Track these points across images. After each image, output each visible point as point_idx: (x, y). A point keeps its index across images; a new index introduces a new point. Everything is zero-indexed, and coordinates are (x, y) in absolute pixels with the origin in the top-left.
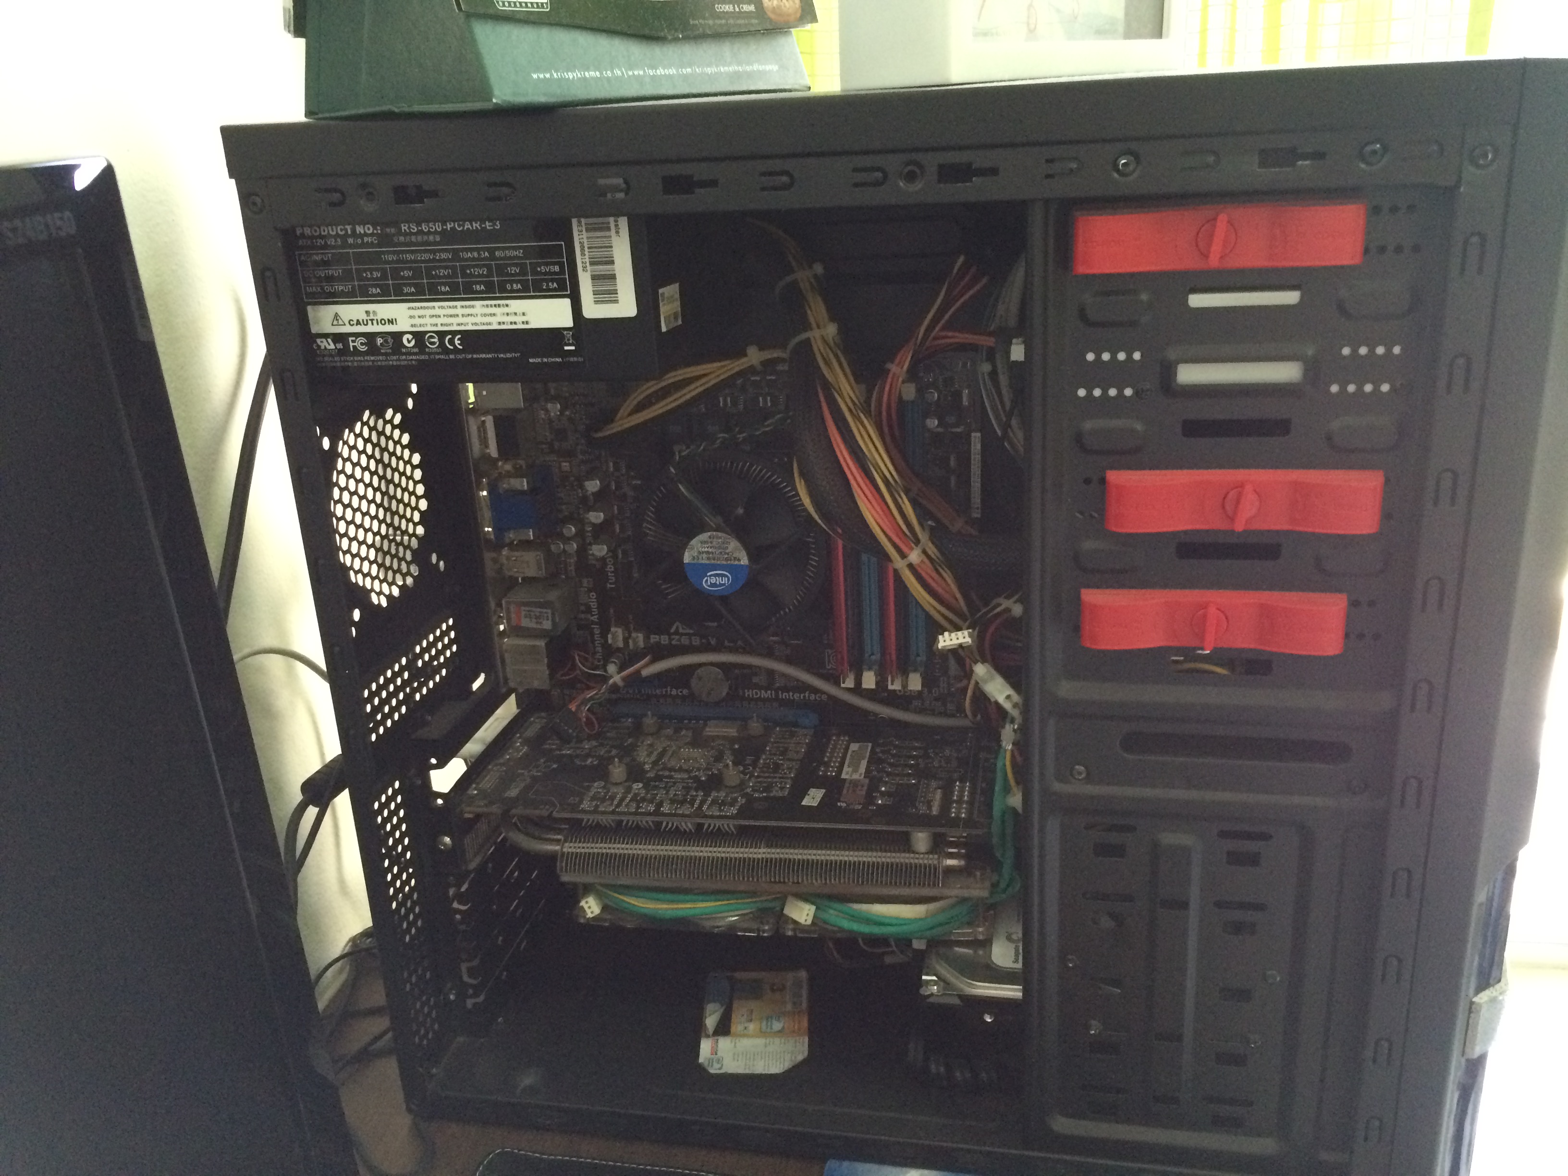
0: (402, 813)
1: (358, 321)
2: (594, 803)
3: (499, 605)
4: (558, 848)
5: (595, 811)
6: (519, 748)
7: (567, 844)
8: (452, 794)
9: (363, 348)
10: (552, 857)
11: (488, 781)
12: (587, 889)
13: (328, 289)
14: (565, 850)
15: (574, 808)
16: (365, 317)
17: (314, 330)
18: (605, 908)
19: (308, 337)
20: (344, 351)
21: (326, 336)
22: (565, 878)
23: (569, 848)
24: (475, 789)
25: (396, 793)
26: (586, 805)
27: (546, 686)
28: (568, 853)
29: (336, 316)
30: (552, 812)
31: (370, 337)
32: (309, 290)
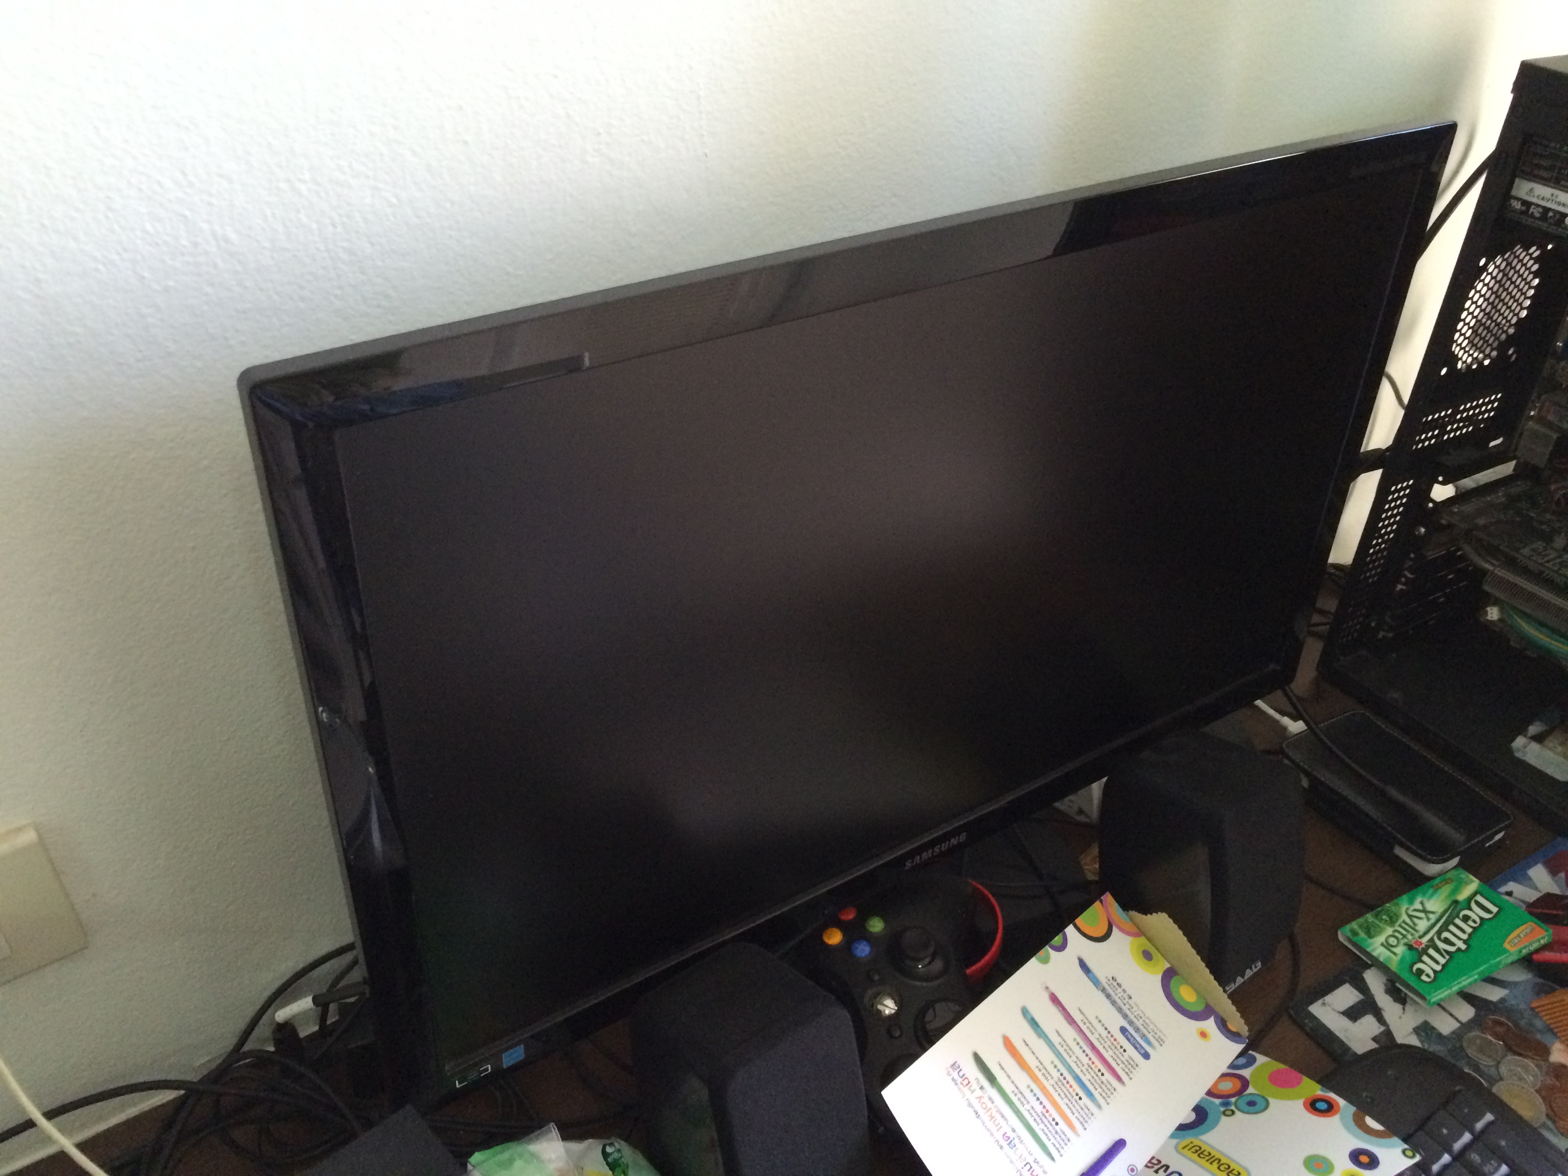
0: (1404, 500)
1: (1543, 197)
2: (1532, 553)
3: (1539, 397)
4: (1491, 568)
5: (1529, 558)
6: (1500, 497)
7: (1498, 569)
8: (1441, 505)
9: (1537, 215)
10: (1484, 573)
11: (1469, 508)
12: (1496, 602)
13: (1536, 172)
14: (1496, 571)
15: (1517, 550)
16: (1549, 196)
17: (1514, 193)
18: (1501, 620)
19: (1507, 196)
20: (1525, 213)
21: (1518, 199)
22: (1487, 588)
23: (1501, 572)
24: (1457, 508)
25: (1408, 487)
26: (1526, 551)
27: (1542, 466)
28: (1496, 574)
29: (1531, 190)
30: (1500, 545)
31: (1546, 210)
32: (1523, 168)
